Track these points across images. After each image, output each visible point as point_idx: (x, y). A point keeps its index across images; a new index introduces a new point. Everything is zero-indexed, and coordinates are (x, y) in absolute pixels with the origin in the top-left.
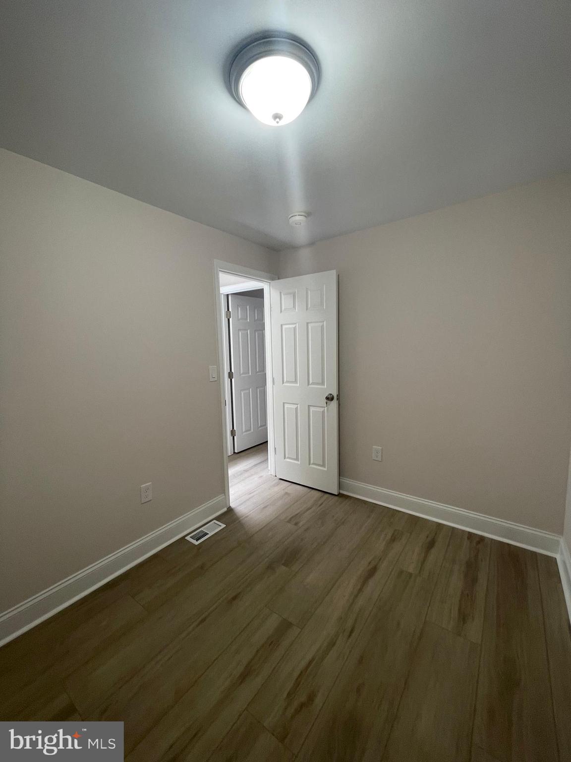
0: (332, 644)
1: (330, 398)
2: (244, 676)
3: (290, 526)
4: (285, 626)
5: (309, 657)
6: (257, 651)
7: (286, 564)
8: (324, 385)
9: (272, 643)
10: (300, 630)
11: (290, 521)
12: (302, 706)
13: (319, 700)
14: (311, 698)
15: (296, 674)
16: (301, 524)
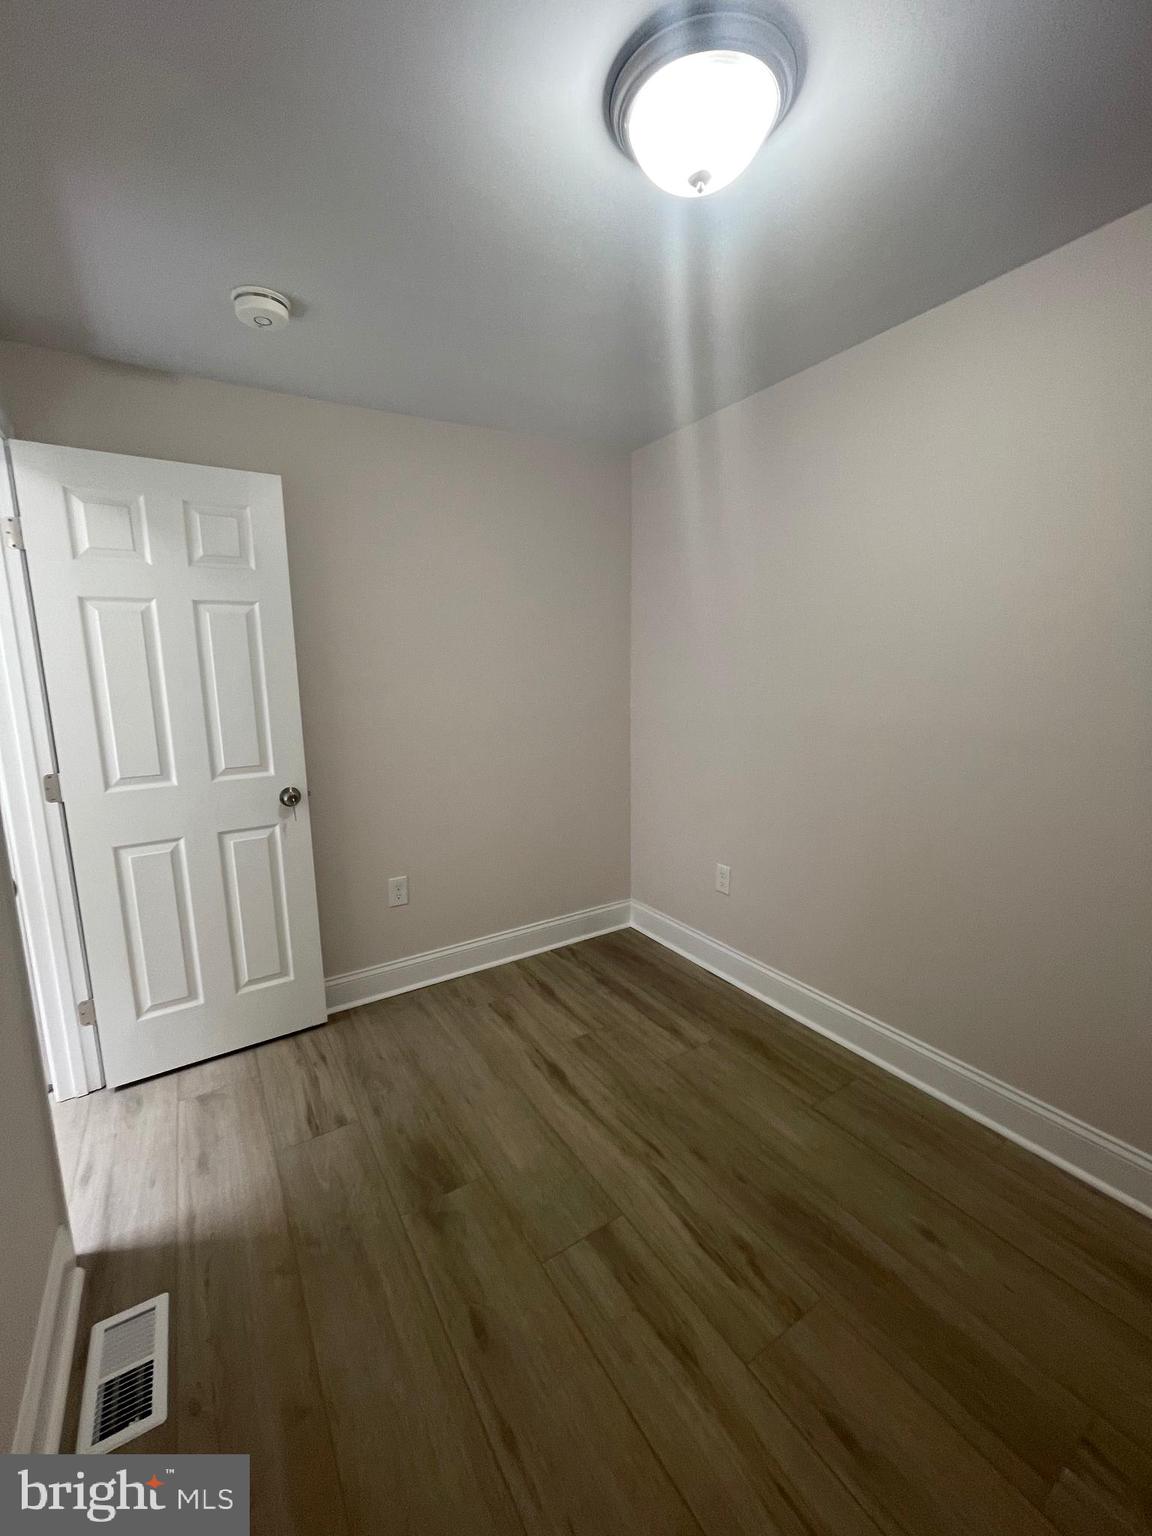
0: (664, 1181)
1: (291, 798)
2: (685, 1353)
3: (335, 1136)
4: (604, 1240)
5: (676, 1222)
6: (639, 1309)
7: (450, 1185)
8: (266, 769)
9: (629, 1273)
10: (622, 1218)
11: (317, 1130)
12: (752, 1263)
13: (748, 1236)
14: (743, 1246)
15: (699, 1252)
16: (349, 1113)
